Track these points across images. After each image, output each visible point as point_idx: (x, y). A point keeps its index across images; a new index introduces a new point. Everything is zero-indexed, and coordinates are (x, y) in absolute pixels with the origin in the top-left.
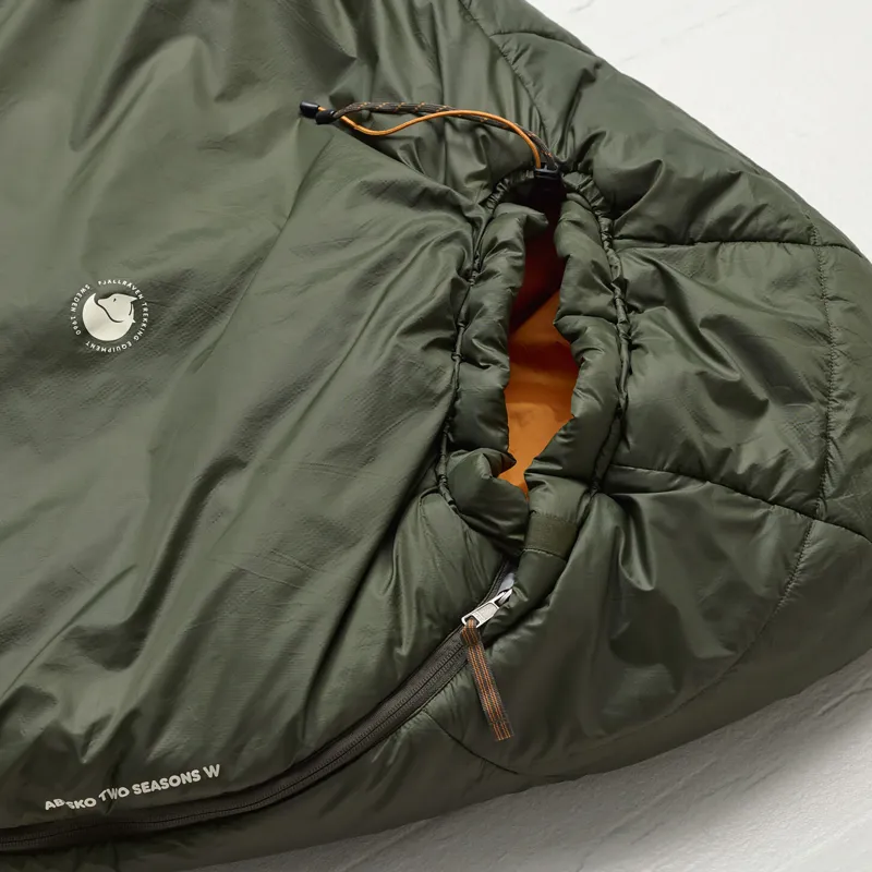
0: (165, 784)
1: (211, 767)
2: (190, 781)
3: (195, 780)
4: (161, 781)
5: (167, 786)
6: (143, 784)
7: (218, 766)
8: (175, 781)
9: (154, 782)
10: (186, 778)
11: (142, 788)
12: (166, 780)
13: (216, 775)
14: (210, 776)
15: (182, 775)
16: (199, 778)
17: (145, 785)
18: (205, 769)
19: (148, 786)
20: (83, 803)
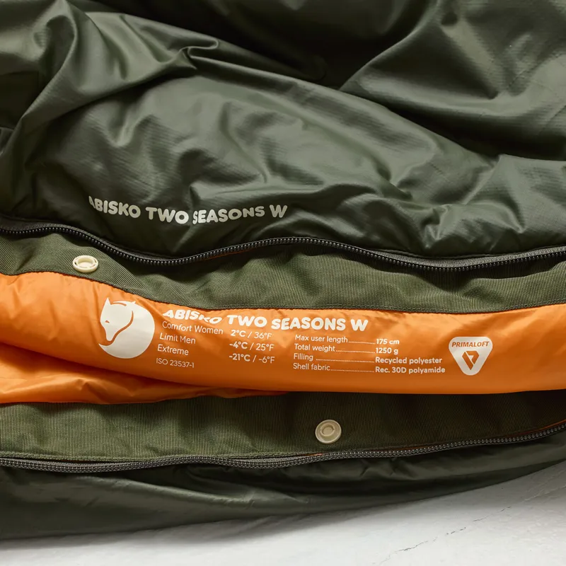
4: (220, 212)
9: (212, 212)
19: (204, 216)
20: (127, 209)
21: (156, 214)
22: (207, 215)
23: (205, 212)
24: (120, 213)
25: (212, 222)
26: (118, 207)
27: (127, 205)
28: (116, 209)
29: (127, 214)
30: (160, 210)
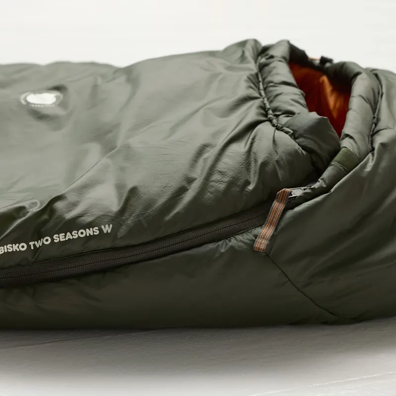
0: (75, 235)
1: (107, 226)
2: (92, 234)
3: (95, 233)
4: (73, 233)
5: (76, 237)
6: (61, 235)
7: (111, 226)
8: (82, 233)
9: (68, 234)
10: (89, 232)
11: (60, 238)
12: (76, 232)
13: (109, 232)
14: (105, 232)
15: (87, 230)
16: (98, 232)
17: (62, 235)
18: (103, 227)
19: (64, 237)
20: (18, 247)
21: (34, 245)
22: (65, 236)
23: (64, 234)
24: (14, 250)
25: (69, 239)
26: (12, 247)
27: (17, 245)
28: (11, 248)
29: (18, 250)
30: (36, 242)
